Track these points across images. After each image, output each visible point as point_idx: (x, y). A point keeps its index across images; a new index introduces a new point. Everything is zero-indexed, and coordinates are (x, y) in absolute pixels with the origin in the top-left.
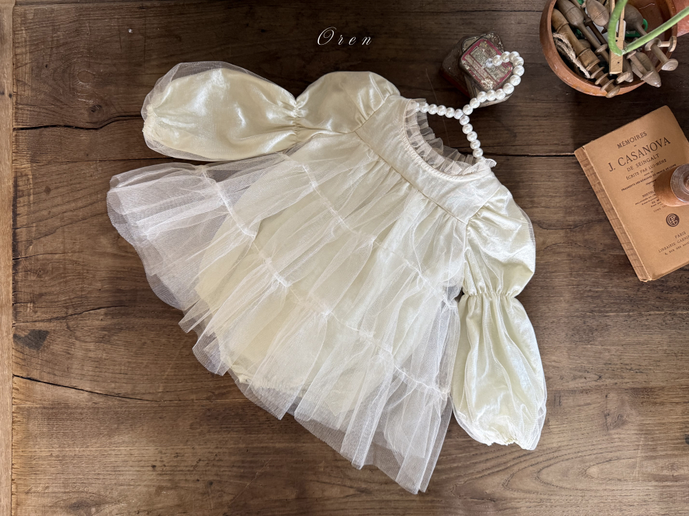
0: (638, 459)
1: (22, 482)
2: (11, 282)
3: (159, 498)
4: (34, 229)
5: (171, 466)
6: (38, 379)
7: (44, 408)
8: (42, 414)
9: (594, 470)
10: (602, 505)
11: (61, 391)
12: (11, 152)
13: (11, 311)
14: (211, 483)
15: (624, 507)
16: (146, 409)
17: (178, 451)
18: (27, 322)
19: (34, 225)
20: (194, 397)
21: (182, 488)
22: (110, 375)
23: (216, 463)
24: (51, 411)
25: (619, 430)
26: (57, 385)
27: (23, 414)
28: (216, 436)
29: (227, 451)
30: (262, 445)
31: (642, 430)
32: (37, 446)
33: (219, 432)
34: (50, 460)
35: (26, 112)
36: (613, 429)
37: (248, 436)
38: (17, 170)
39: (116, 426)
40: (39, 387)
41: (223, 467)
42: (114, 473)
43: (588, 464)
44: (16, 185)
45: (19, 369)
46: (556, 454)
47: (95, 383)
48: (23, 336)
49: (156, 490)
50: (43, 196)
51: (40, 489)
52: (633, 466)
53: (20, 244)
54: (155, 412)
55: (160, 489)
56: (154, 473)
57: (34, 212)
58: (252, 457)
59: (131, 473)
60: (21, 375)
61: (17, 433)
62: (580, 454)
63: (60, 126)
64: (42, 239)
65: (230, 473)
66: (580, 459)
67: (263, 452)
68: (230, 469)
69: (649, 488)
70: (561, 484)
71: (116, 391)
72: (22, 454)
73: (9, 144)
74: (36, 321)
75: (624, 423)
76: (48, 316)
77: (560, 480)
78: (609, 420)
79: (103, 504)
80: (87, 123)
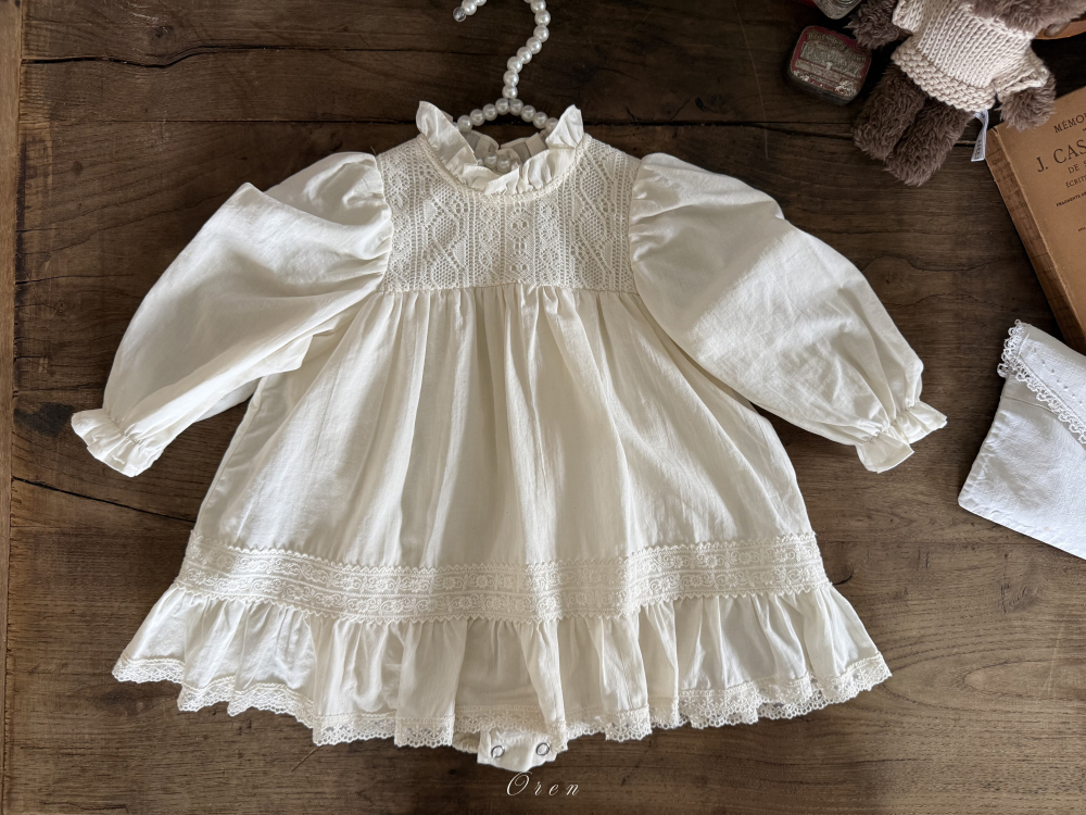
0: (1053, 664)
1: (23, 655)
2: (13, 322)
4: (53, 233)
6: (55, 485)
7: (64, 534)
8: (59, 543)
9: (978, 678)
10: (987, 735)
11: (90, 507)
12: (18, 100)
13: (11, 370)
15: (1024, 741)
18: (39, 389)
19: (54, 226)
22: (175, 483)
24: (74, 540)
25: (1025, 613)
26: (84, 497)
27: (26, 541)
31: (1063, 616)
32: (49, 597)
34: (69, 621)
35: (44, 32)
36: (1014, 611)
38: (28, 132)
40: (54, 499)
43: (968, 667)
44: (24, 157)
45: (22, 468)
46: (915, 648)
47: (149, 496)
48: (31, 413)
50: (70, 177)
51: (52, 667)
52: (1044, 674)
53: (28, 258)
57: (54, 205)
60: (26, 478)
61: (18, 573)
62: (955, 650)
63: (100, 59)
64: (68, 251)
66: (956, 657)
69: (1069, 711)
70: (921, 698)
71: (182, 511)
72: (24, 608)
73: (14, 85)
74: (53, 389)
75: (1033, 602)
76: (73, 382)
77: (920, 692)
78: (1008, 595)
79: (157, 696)
80: (147, 55)
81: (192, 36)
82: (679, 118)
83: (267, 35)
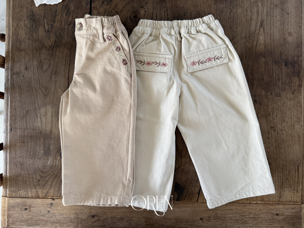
14: (255, 101)
45: (194, 199)
48: (177, 196)
60: (197, 197)
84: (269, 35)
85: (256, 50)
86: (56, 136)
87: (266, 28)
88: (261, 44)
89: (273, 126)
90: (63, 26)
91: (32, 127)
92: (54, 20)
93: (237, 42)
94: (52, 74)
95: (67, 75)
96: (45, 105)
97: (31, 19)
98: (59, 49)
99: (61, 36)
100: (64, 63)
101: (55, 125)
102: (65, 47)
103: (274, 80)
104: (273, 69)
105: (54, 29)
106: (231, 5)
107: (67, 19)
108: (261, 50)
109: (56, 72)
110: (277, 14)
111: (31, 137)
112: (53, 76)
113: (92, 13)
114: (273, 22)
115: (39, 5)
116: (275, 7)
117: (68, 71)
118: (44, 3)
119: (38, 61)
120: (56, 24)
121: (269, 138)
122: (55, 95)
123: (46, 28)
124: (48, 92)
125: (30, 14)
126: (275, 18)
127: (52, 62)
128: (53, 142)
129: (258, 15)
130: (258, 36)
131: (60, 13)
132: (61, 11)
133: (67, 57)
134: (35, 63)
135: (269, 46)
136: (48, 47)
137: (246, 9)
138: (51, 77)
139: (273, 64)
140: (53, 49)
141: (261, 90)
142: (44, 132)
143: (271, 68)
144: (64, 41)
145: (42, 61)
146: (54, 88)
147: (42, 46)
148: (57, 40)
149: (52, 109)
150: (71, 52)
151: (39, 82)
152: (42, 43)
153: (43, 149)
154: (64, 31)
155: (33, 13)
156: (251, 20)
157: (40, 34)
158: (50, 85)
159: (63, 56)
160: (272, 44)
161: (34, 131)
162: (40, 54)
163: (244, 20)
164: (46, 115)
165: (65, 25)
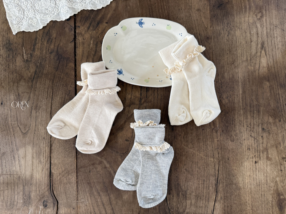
3: (273, 159)
5: (255, 152)
14: (263, 129)
16: (224, 168)
17: (246, 149)
20: (216, 140)
21: (267, 145)
22: (205, 190)
23: (252, 127)
28: (237, 127)
29: (245, 120)
30: (241, 101)
33: (235, 125)
37: (236, 108)
39: (234, 185)
41: (254, 122)
42: (261, 186)
47: (210, 199)
49: (269, 160)
54: (225, 162)
55: (268, 158)
56: (259, 162)
58: (248, 106)
59: (260, 176)
65: (257, 119)
67: (245, 100)
68: (255, 118)
71: (214, 186)
79: (278, 191)
80: (54, 209)
81: (47, 193)
82: (73, 26)
83: (46, 166)
84: (271, 57)
85: (259, 74)
86: (38, 181)
87: (267, 50)
88: (264, 67)
89: (284, 156)
90: (44, 55)
91: (9, 172)
92: (34, 49)
93: (238, 65)
94: (32, 109)
95: (49, 110)
96: (24, 145)
97: (7, 48)
98: (39, 81)
99: (42, 66)
100: (46, 96)
101: (37, 169)
102: (47, 78)
103: (281, 105)
104: (279, 93)
105: (34, 58)
106: (229, 26)
107: (49, 47)
108: (265, 74)
109: (36, 106)
110: (278, 35)
111: (8, 183)
112: (34, 112)
113: (76, 39)
114: (275, 43)
115: (16, 32)
116: (275, 27)
117: (50, 104)
118: (22, 31)
119: (16, 95)
120: (36, 52)
121: (281, 170)
122: (36, 132)
123: (25, 57)
124: (27, 129)
125: (7, 43)
126: (276, 39)
127: (32, 95)
128: (34, 188)
129: (258, 37)
130: (260, 59)
131: (40, 40)
132: (42, 39)
133: (49, 89)
134: (12, 97)
135: (273, 69)
136: (27, 79)
137: (245, 31)
138: (31, 112)
139: (279, 88)
140: (32, 81)
141: (268, 117)
142: (24, 177)
143: (277, 92)
144: (45, 72)
145: (20, 94)
146: (34, 125)
147: (21, 77)
148: (37, 70)
149: (33, 150)
150: (54, 83)
151: (17, 119)
152: (20, 75)
153: (22, 197)
154: (45, 60)
155: (9, 41)
156: (251, 42)
157: (18, 64)
158: (30, 122)
159: (44, 89)
160: (276, 66)
161: (12, 176)
162: (17, 87)
163: (244, 43)
164: (25, 156)
165: (46, 53)
